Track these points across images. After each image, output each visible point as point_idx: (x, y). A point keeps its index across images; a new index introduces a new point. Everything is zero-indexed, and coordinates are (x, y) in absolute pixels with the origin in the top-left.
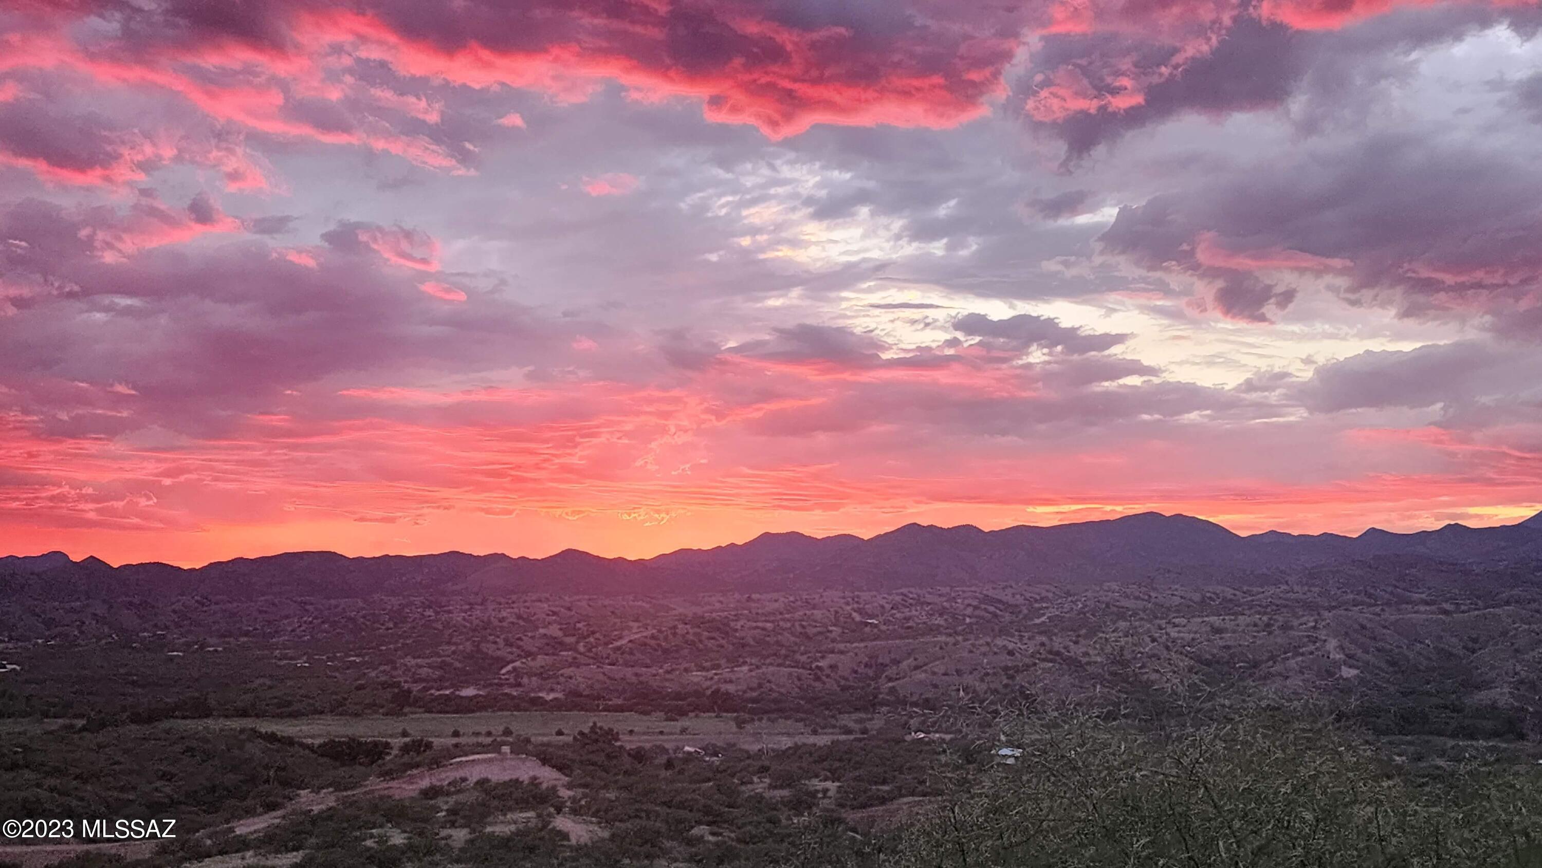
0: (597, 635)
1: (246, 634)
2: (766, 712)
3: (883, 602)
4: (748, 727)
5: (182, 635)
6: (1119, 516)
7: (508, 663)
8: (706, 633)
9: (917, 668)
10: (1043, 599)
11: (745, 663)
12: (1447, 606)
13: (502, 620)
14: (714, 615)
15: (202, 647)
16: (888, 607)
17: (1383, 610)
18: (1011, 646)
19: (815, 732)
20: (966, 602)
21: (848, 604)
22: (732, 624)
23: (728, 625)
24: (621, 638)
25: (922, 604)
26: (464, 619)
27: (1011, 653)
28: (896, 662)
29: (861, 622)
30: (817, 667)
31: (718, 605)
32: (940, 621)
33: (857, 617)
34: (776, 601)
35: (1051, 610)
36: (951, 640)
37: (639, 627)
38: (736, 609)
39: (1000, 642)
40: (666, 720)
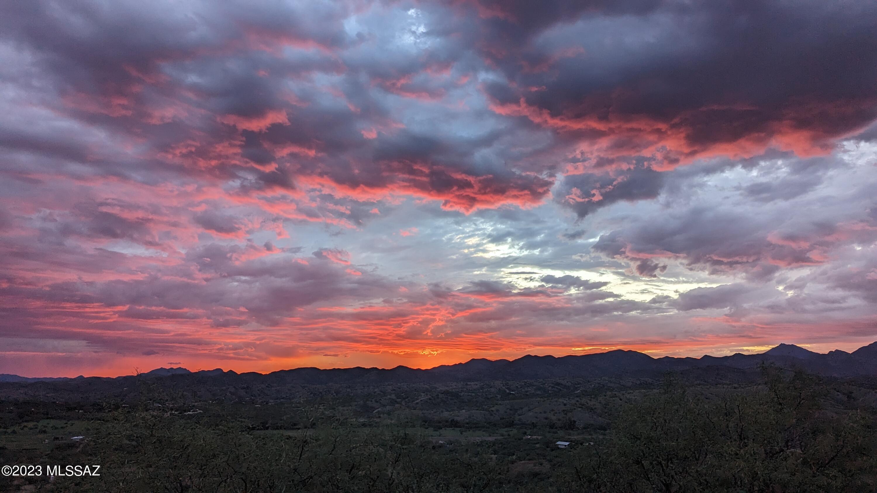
0: (409, 398)
1: (283, 398)
2: (471, 428)
3: (517, 385)
4: (464, 433)
5: (260, 399)
6: (607, 351)
7: (376, 409)
8: (450, 397)
9: (529, 410)
10: (579, 384)
11: (463, 409)
12: (736, 385)
13: (375, 392)
14: (454, 390)
15: (267, 403)
16: (519, 387)
17: (710, 387)
18: (565, 402)
19: (490, 436)
20: (549, 385)
21: (504, 386)
22: (459, 394)
23: (458, 394)
24: (417, 399)
25: (533, 385)
26: (361, 392)
27: (565, 405)
28: (522, 408)
29: (508, 393)
30: (491, 410)
31: (454, 387)
32: (539, 392)
33: (508, 391)
34: (477, 385)
35: (581, 388)
36: (542, 399)
37: (424, 395)
38: (462, 388)
39: (560, 400)
40: (434, 431)
